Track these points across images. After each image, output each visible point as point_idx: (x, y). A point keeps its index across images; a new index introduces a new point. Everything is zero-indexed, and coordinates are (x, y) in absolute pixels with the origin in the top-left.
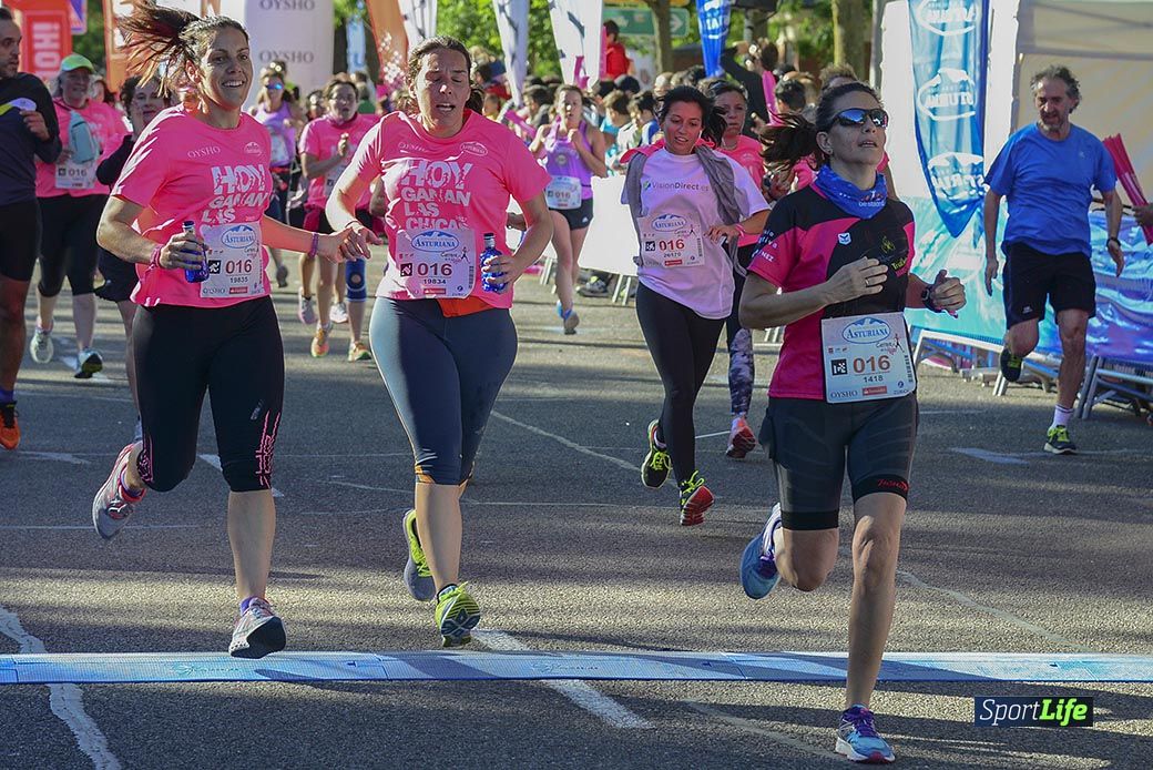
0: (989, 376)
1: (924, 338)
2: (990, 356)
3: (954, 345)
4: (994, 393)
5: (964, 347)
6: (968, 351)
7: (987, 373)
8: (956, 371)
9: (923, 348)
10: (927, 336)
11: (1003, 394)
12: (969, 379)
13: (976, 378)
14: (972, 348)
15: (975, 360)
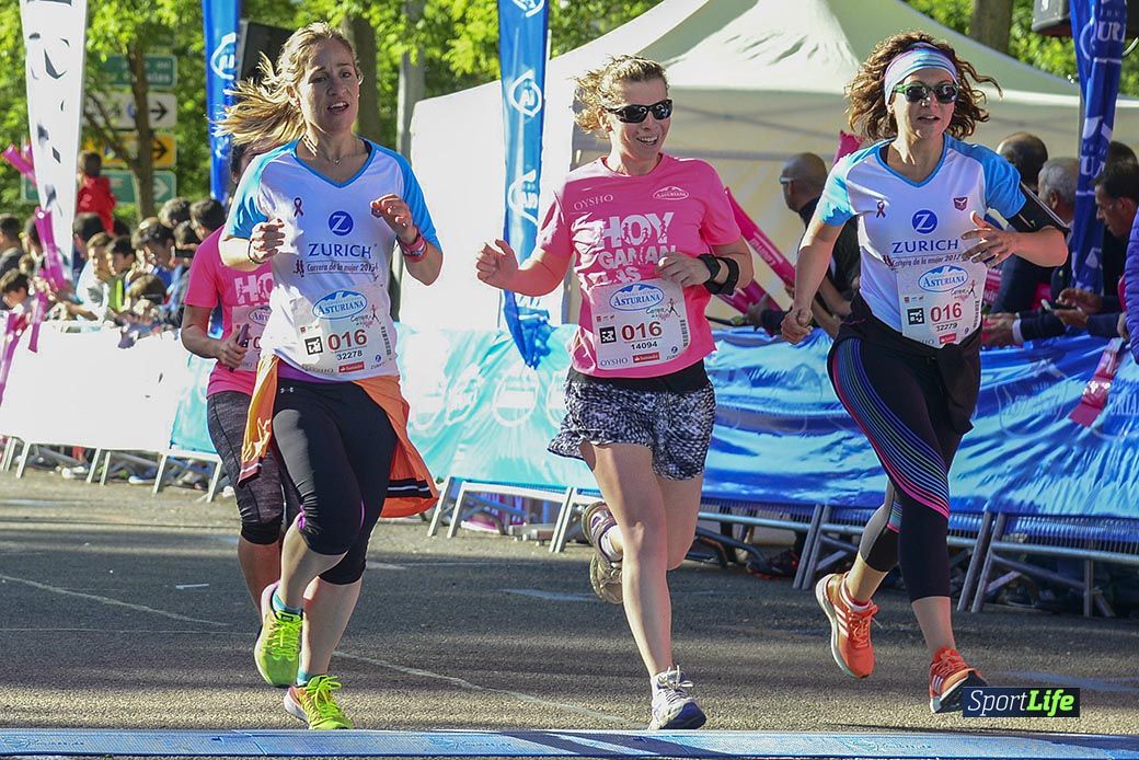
0: (544, 534)
1: (466, 492)
2: (545, 508)
3: (502, 498)
4: (551, 549)
5: (513, 498)
6: (519, 505)
7: (540, 529)
8: (504, 533)
9: (464, 505)
10: (468, 489)
11: (562, 550)
12: (521, 538)
13: (529, 539)
14: (524, 499)
15: (527, 517)
